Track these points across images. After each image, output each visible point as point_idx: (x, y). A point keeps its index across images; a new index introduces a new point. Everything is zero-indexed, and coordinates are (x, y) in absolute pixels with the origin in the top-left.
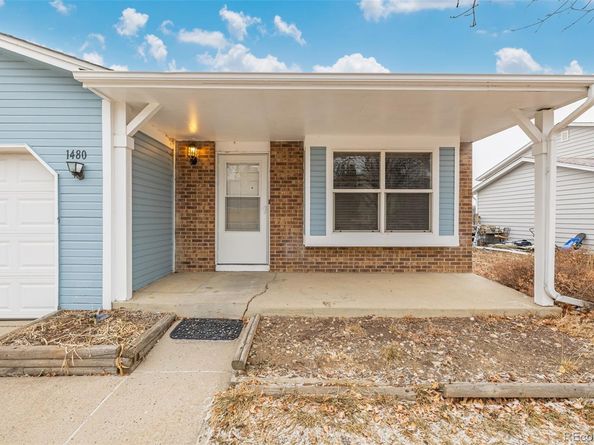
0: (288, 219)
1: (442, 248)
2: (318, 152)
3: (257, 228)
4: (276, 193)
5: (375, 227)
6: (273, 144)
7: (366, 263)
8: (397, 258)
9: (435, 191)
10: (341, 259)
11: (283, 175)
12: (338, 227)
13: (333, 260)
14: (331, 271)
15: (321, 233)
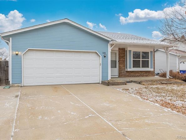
0: (122, 65)
1: (150, 71)
2: (130, 51)
3: (116, 67)
4: (120, 60)
5: (139, 67)
6: (119, 49)
7: (137, 75)
8: (142, 74)
9: (150, 60)
10: (132, 74)
11: (122, 56)
12: (133, 67)
13: (131, 74)
14: (130, 77)
15: (130, 68)
